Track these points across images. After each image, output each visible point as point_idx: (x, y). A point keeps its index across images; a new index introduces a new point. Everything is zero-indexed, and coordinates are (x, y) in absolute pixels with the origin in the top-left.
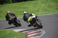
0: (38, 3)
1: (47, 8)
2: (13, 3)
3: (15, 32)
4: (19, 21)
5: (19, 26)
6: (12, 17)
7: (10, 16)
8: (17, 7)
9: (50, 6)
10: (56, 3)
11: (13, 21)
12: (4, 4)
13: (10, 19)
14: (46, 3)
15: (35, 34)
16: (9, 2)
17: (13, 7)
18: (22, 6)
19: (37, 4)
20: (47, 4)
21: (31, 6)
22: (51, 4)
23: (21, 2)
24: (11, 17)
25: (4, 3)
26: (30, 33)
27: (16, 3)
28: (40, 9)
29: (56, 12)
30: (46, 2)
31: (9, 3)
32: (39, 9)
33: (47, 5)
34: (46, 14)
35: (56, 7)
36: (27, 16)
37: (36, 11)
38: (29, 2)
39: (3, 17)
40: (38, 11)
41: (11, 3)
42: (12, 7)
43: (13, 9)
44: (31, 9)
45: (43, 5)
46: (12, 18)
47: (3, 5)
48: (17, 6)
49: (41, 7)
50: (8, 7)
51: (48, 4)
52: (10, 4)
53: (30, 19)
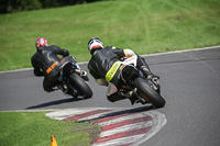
0: (139, 7)
1: (173, 28)
2: (44, 7)
3: (52, 120)
4: (85, 78)
5: (85, 98)
6: (57, 63)
7: (50, 59)
8: (57, 22)
9: (185, 22)
10: (209, 10)
11: (60, 79)
12: (10, 12)
13: (49, 70)
14: (168, 8)
15: (126, 128)
16: (28, 4)
17: (46, 23)
18: (78, 21)
19: (136, 11)
20: (174, 13)
21: (114, 20)
22: (188, 13)
23: (74, 4)
24: (52, 63)
25: (10, 8)
26: (109, 123)
27: (55, 6)
28: (148, 32)
29: (207, 43)
30: (170, 4)
31: (30, 9)
32: (144, 31)
33: (174, 15)
34: (168, 50)
35: (208, 24)
36: (103, 58)
37: (132, 40)
38: (105, 6)
39: (6, 61)
40: (139, 40)
41: (37, 9)
42: (41, 24)
43: (46, 31)
44: (112, 31)
45: (157, 17)
46: (57, 67)
47: (8, 15)
48: (57, 19)
49: (150, 24)
50: (27, 24)
51: (178, 14)
52: (34, 12)
53: (114, 69)
